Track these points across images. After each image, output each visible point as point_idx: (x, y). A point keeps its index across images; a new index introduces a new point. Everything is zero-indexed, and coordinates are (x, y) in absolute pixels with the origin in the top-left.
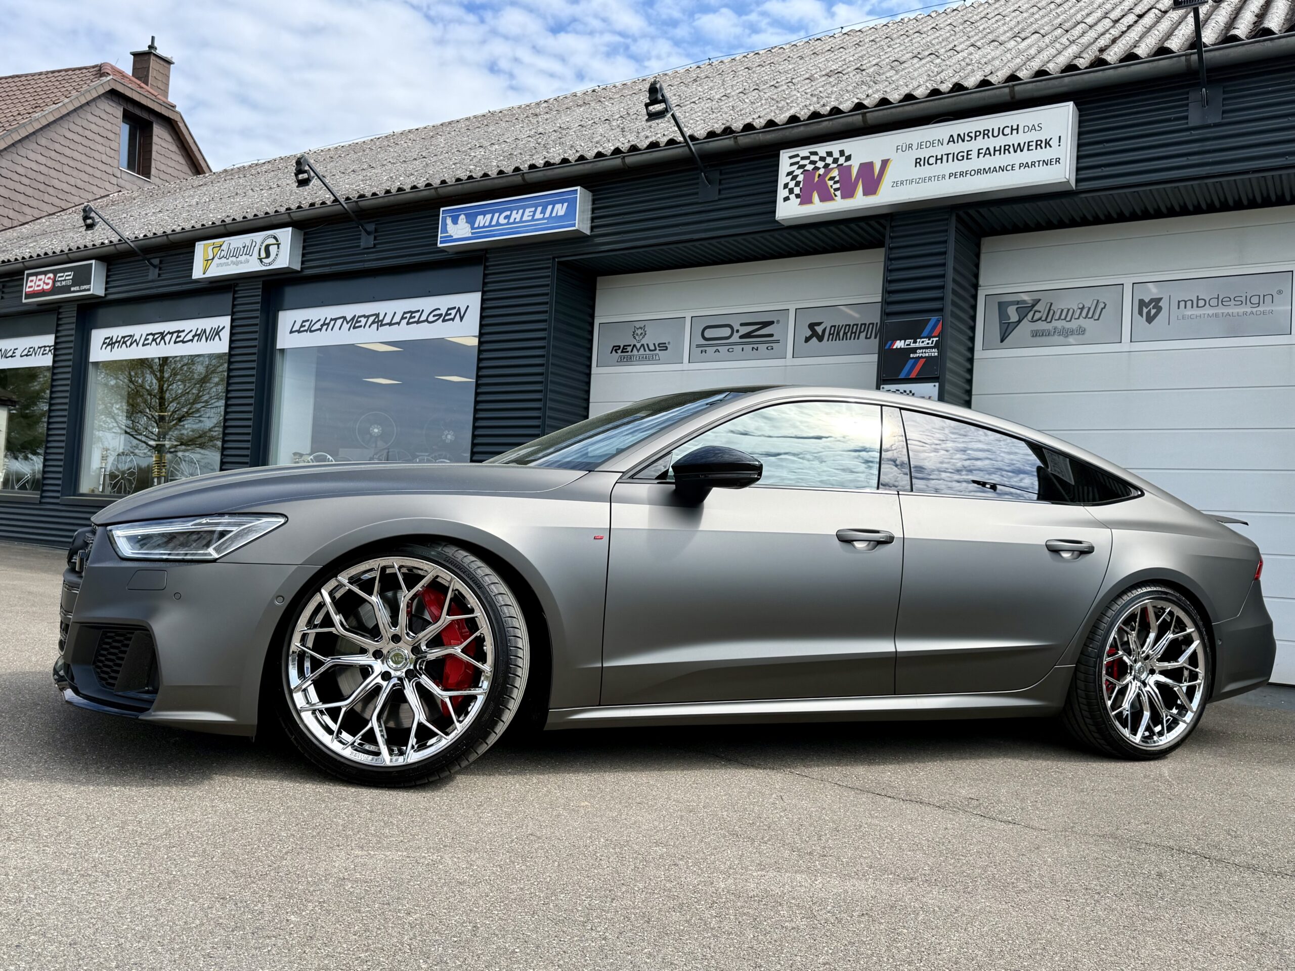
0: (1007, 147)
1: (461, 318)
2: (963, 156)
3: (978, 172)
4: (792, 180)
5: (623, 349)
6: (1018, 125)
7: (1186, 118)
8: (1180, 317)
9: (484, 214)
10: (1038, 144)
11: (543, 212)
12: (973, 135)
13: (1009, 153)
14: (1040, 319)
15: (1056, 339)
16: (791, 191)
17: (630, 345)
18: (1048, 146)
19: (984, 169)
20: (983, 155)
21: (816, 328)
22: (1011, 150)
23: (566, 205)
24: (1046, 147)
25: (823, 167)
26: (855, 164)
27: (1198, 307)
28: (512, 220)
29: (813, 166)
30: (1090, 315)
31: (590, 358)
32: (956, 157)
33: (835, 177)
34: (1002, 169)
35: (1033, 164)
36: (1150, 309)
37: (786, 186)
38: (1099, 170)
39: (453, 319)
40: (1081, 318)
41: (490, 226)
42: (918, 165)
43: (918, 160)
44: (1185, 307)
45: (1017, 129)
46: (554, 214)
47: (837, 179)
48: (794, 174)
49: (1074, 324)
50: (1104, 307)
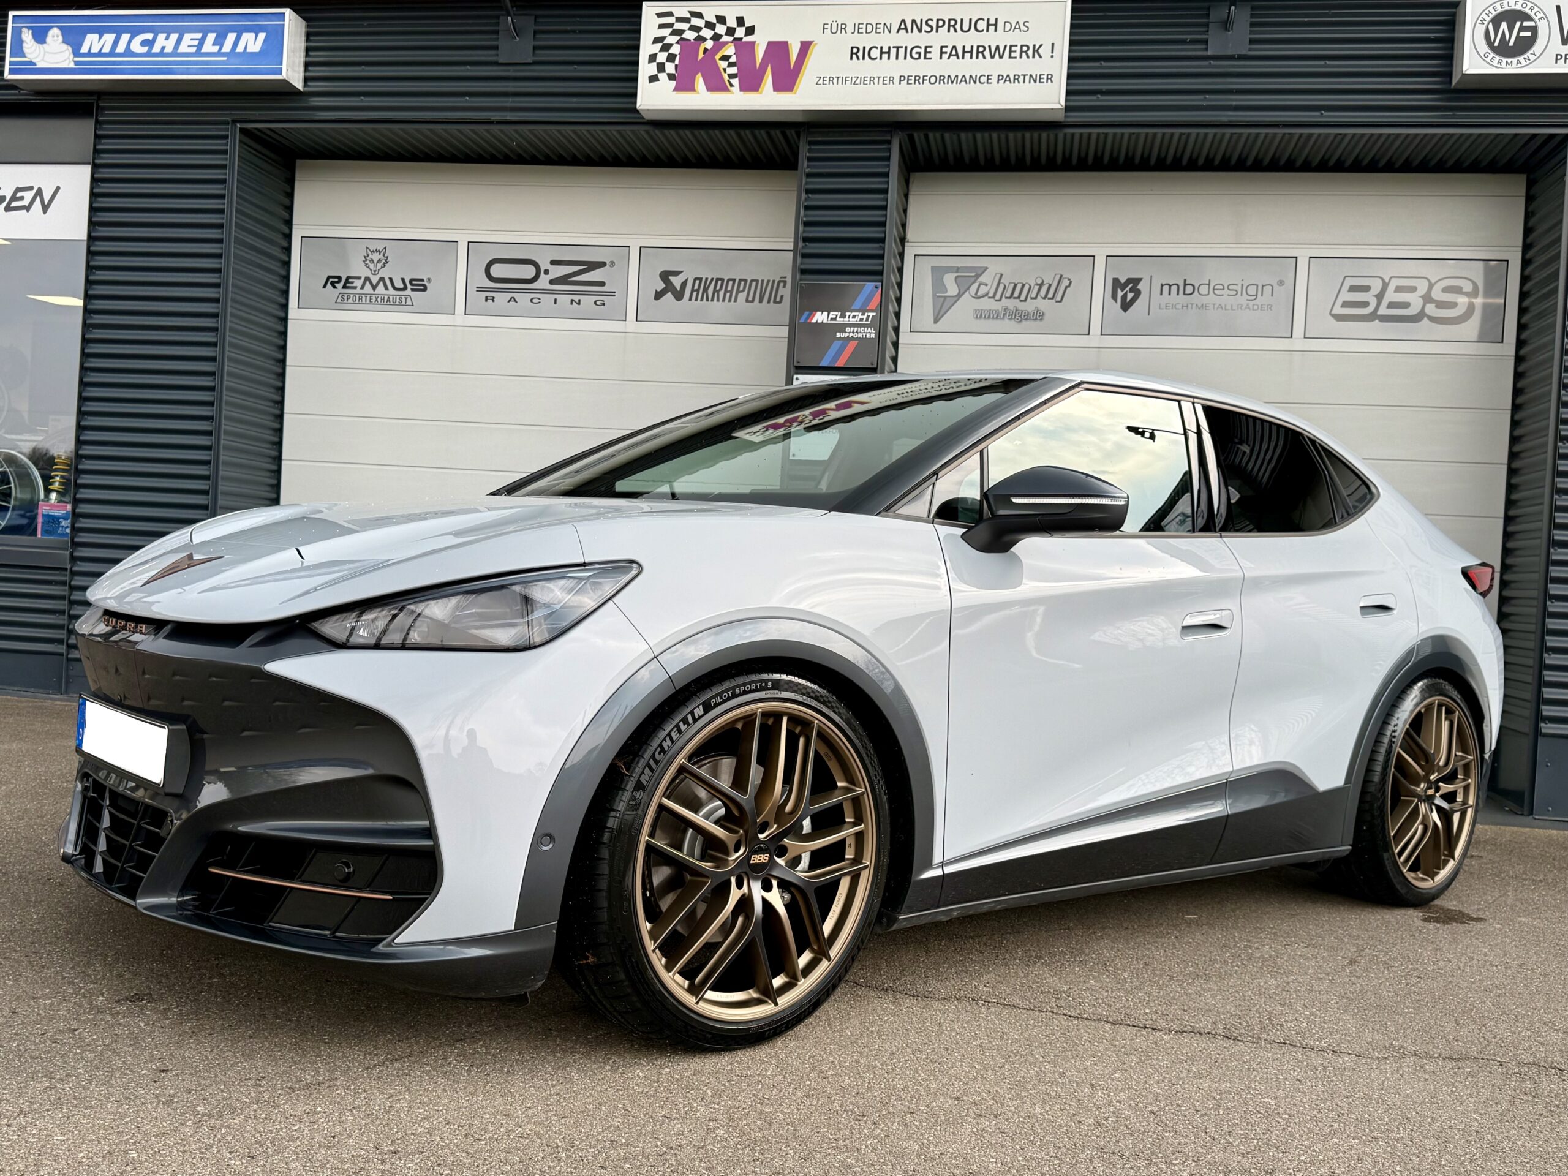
0: (981, 49)
1: (45, 208)
2: (919, 54)
3: (941, 79)
4: (661, 51)
5: (347, 281)
6: (996, 19)
7: (1206, 42)
8: (1163, 306)
9: (101, 31)
10: (1024, 50)
11: (219, 41)
12: (934, 24)
13: (984, 57)
14: (986, 295)
15: (1007, 324)
16: (661, 68)
17: (359, 278)
18: (1036, 54)
19: (949, 76)
20: (947, 55)
21: (671, 278)
22: (987, 53)
23: (262, 36)
24: (1034, 57)
25: (711, 39)
26: (761, 41)
27: (1184, 294)
28: (156, 49)
29: (696, 34)
30: (1050, 295)
31: (286, 293)
32: (909, 53)
33: (730, 57)
34: (974, 80)
35: (1016, 78)
36: (1126, 293)
37: (652, 58)
38: (1094, 98)
39: (27, 208)
40: (1039, 297)
41: (112, 53)
42: (854, 56)
43: (855, 50)
44: (1170, 294)
45: (996, 25)
46: (240, 49)
47: (733, 59)
48: (665, 42)
49: (1029, 306)
50: (1069, 286)
